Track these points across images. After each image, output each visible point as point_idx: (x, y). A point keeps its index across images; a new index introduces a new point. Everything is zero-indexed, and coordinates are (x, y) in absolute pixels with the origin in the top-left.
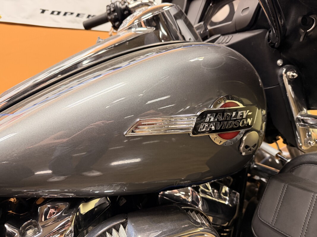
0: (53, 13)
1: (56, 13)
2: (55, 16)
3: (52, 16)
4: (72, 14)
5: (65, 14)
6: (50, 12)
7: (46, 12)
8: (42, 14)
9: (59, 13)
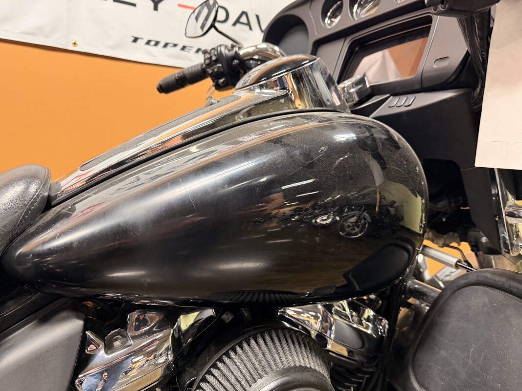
0: (148, 43)
1: (153, 43)
2: (150, 48)
3: (147, 46)
4: (175, 45)
5: (166, 45)
6: (145, 41)
7: (139, 41)
8: (134, 44)
9: (157, 43)
